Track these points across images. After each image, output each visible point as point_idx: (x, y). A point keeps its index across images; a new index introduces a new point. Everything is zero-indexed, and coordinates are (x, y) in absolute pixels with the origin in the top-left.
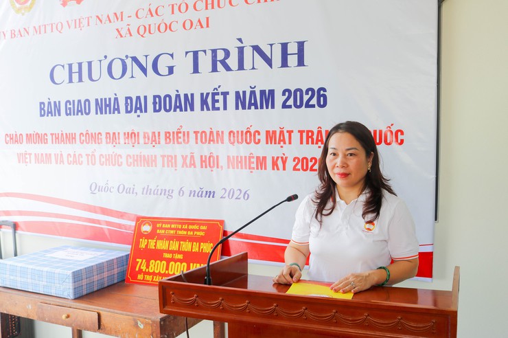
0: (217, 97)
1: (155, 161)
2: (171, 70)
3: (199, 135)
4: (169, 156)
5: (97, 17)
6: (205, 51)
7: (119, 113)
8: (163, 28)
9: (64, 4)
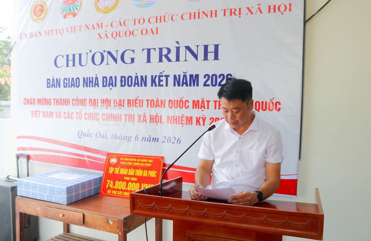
0: (161, 78)
1: (121, 118)
2: (133, 60)
3: (149, 102)
4: (129, 115)
5: (86, 25)
6: (155, 49)
7: (98, 86)
8: (128, 33)
9: (65, 17)
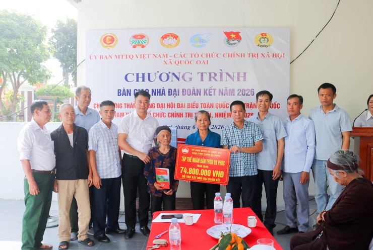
0: (211, 91)
1: (182, 115)
2: (191, 79)
3: (203, 105)
4: (189, 113)
5: (154, 55)
6: (206, 73)
7: (165, 95)
8: (187, 62)
9: (134, 47)
